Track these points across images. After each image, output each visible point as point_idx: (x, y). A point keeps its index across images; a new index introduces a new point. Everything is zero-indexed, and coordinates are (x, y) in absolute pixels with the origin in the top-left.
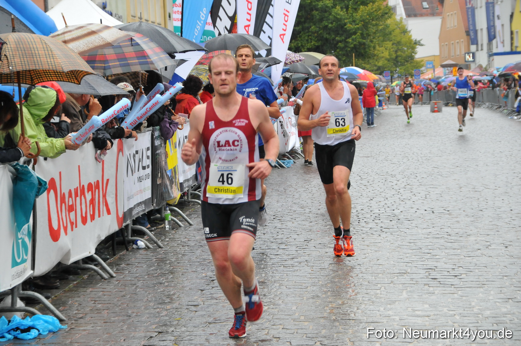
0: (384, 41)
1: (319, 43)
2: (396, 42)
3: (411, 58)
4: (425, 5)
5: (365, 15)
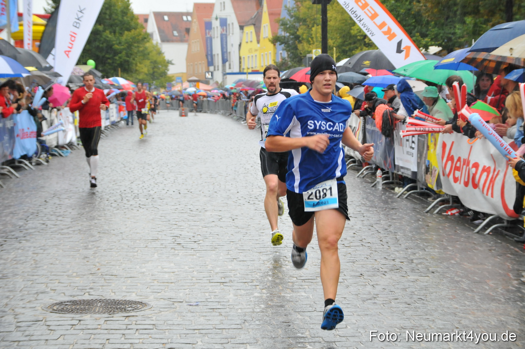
0: (143, 59)
2: (153, 61)
4: (175, 33)
5: (129, 38)
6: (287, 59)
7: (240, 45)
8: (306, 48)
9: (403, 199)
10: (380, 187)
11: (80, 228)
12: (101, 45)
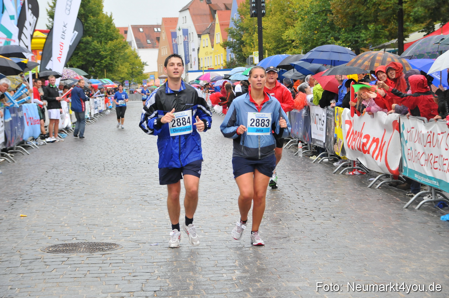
0: (124, 62)
1: (84, 63)
2: (132, 63)
3: (140, 73)
4: (149, 41)
5: (112, 46)
6: (234, 59)
7: (198, 49)
8: (249, 51)
9: (317, 164)
10: (301, 155)
11: (72, 191)
12: (91, 52)
